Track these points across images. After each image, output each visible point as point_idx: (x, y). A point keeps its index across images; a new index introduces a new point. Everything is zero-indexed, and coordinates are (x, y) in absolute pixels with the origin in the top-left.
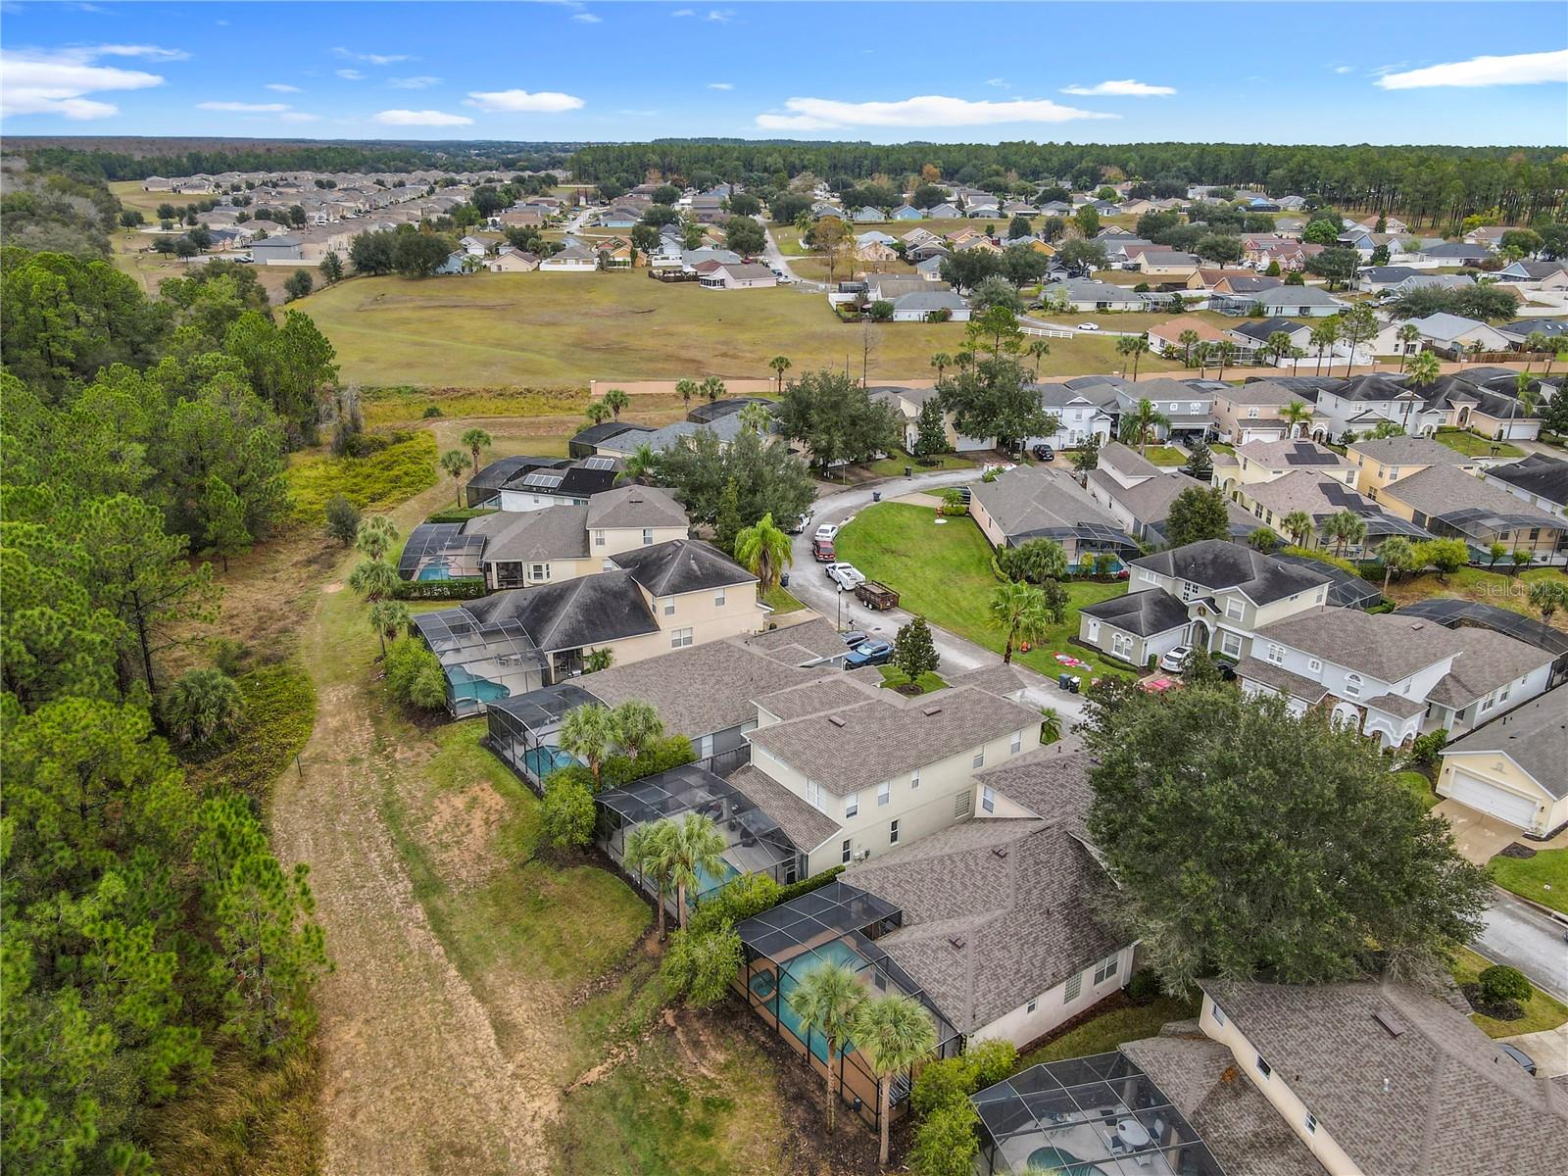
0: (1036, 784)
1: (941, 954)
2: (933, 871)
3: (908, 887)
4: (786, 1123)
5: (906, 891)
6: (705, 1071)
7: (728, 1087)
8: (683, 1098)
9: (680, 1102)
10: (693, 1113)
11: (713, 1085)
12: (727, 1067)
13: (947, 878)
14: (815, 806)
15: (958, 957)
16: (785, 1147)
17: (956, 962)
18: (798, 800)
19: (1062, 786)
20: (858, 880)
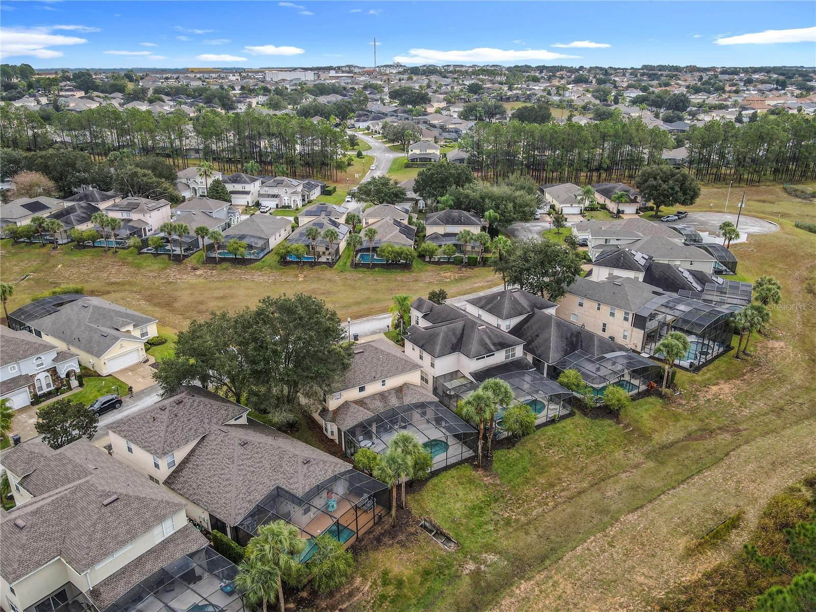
0: (182, 430)
1: (311, 469)
2: (245, 475)
3: (252, 488)
4: (392, 545)
5: (255, 490)
6: (367, 588)
7: (375, 575)
8: (383, 597)
9: (386, 599)
10: (391, 590)
11: (374, 583)
12: (364, 576)
13: (252, 469)
14: (164, 538)
15: (314, 462)
16: (403, 546)
17: (317, 464)
18: (151, 551)
19: (189, 420)
20: (240, 514)
